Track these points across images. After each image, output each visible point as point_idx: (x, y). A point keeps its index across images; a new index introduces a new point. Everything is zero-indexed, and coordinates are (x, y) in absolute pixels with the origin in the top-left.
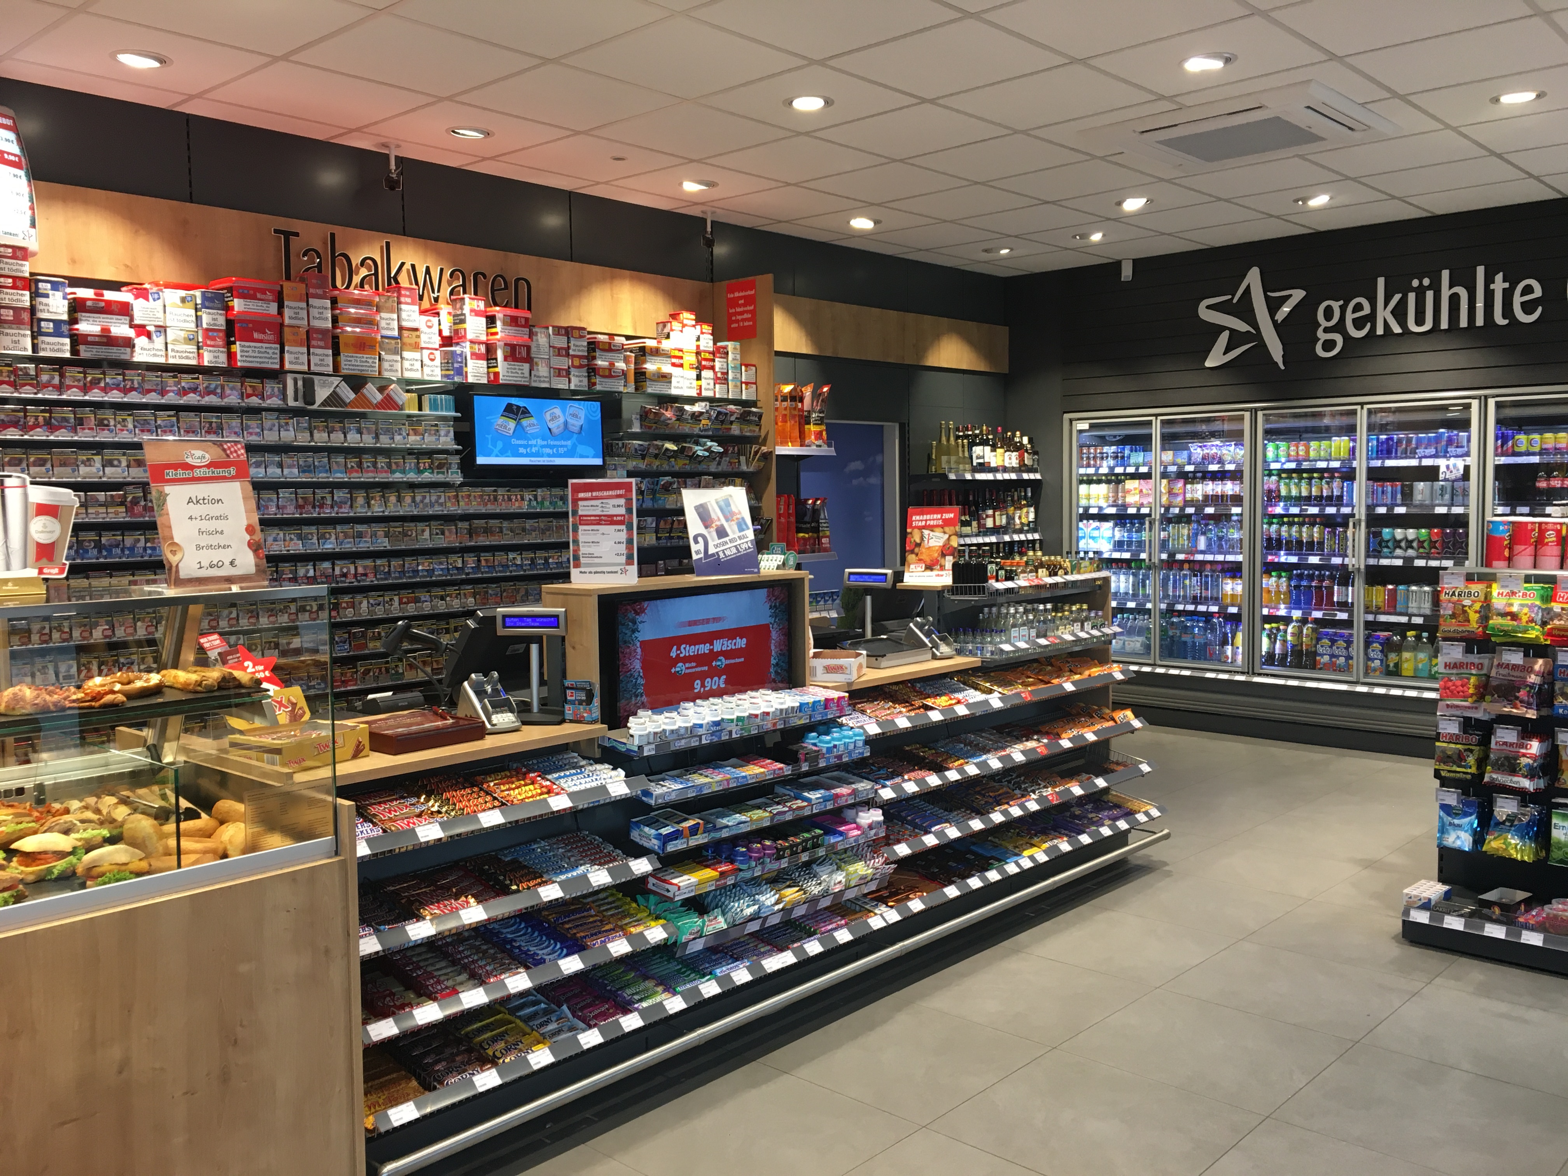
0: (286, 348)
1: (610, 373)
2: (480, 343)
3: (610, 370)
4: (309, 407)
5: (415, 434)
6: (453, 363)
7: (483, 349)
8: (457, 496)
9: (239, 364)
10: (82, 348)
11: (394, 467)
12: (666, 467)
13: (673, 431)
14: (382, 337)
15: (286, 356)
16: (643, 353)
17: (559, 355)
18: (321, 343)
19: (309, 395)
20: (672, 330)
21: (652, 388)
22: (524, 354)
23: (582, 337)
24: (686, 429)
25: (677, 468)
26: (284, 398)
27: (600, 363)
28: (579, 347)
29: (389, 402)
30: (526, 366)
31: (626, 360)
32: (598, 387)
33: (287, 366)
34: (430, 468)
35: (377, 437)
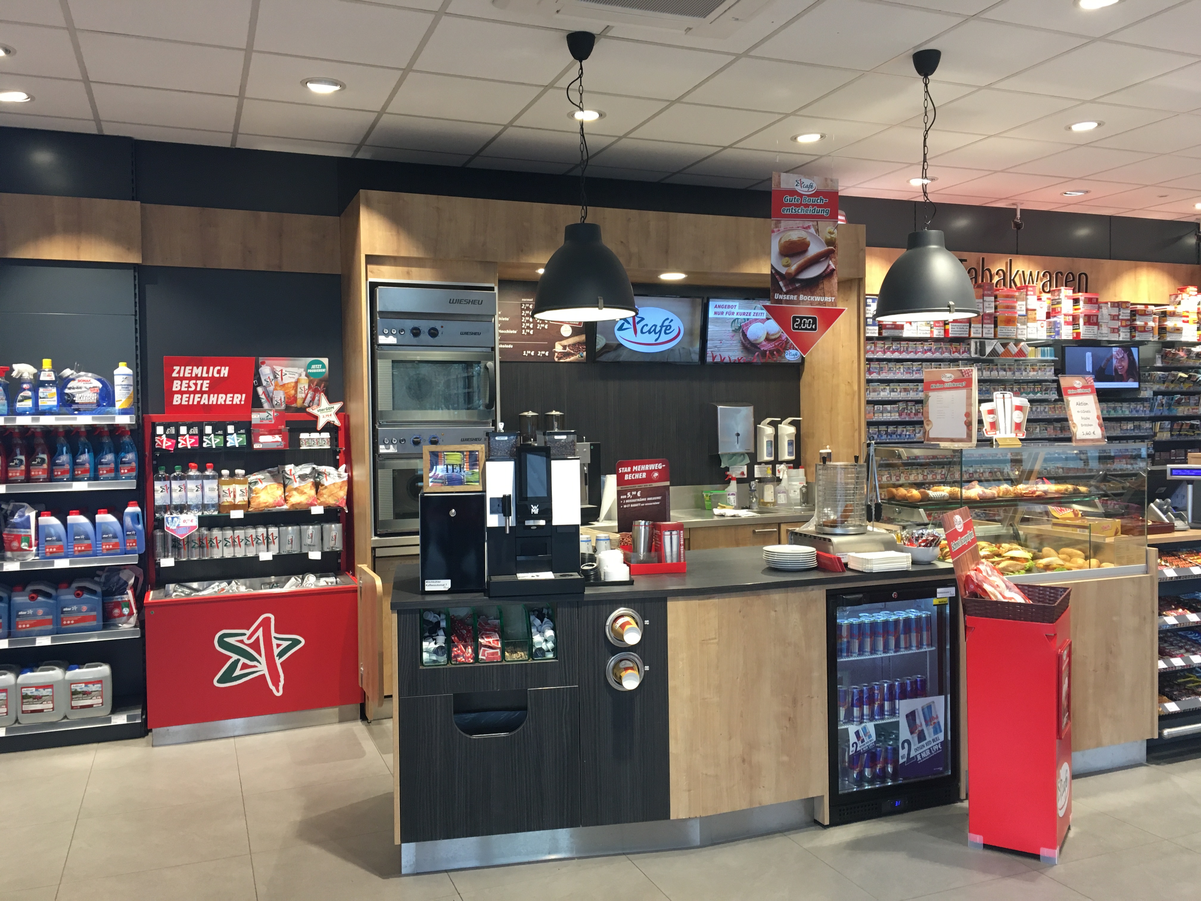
0: (972, 325)
1: (1144, 329)
2: (1069, 315)
3: (1145, 327)
4: (981, 357)
5: (1034, 371)
6: (1054, 328)
7: (1071, 318)
8: (1054, 407)
9: (950, 335)
10: (884, 331)
11: (1022, 390)
12: (1177, 389)
13: (1182, 365)
14: (1019, 315)
15: (972, 329)
16: (1164, 315)
17: (1114, 320)
18: (989, 321)
19: (982, 351)
20: (1182, 299)
21: (1169, 338)
22: (1095, 320)
23: (1127, 307)
24: (1191, 363)
25: (1185, 389)
26: (970, 353)
27: (1139, 323)
28: (1125, 314)
29: (1021, 353)
30: (1096, 327)
31: (1154, 321)
32: (1137, 339)
33: (972, 335)
34: (1041, 391)
35: (1014, 374)
